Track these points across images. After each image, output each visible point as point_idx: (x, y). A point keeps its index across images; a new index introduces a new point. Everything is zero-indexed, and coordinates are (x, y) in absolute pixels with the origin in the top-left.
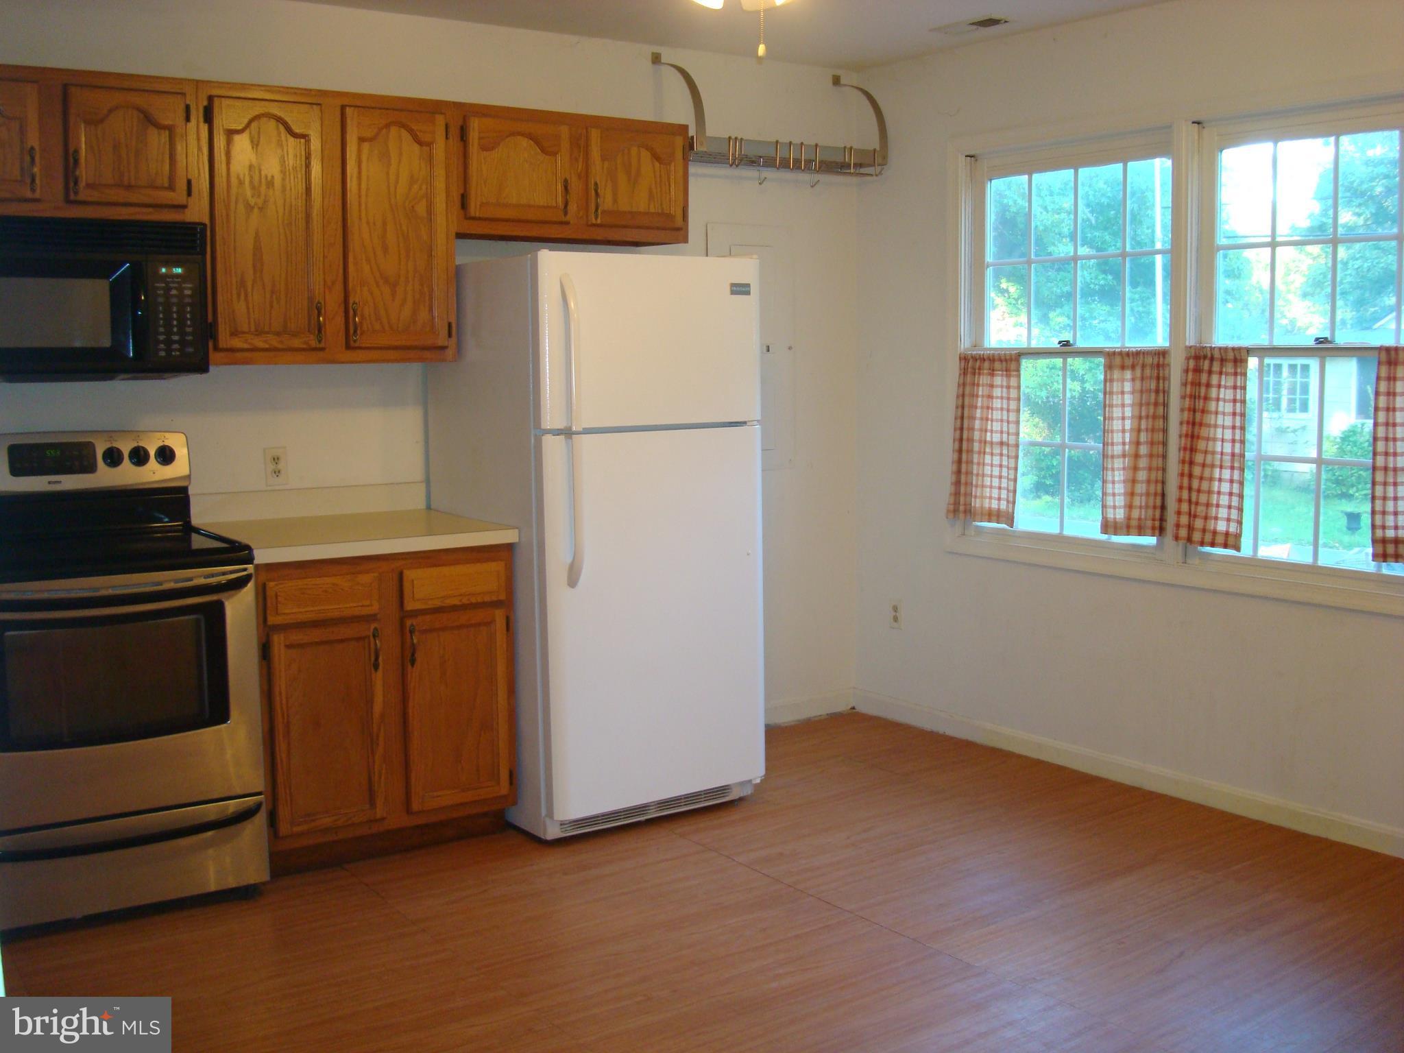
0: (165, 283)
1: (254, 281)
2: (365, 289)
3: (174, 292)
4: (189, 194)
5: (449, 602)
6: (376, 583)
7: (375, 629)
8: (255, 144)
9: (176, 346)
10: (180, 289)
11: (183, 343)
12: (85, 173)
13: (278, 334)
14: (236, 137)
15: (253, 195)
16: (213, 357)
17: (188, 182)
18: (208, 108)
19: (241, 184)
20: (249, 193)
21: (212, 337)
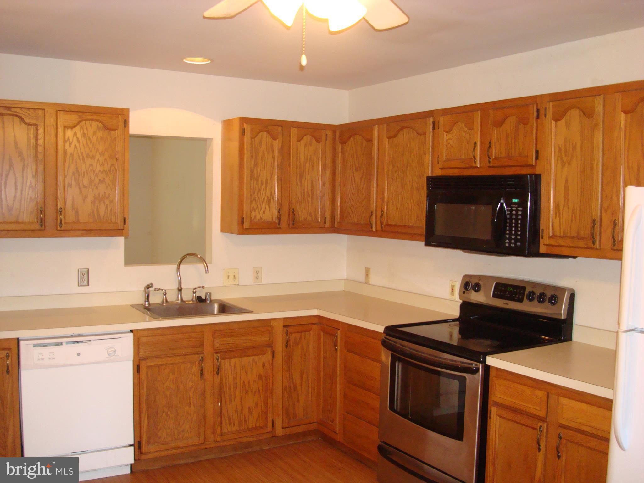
0: (511, 208)
1: (564, 207)
3: (514, 212)
4: (537, 158)
5: (584, 428)
6: (545, 399)
7: (541, 426)
8: (568, 125)
9: (513, 241)
10: (517, 211)
11: (516, 240)
12: (494, 152)
13: (573, 238)
14: (559, 123)
15: (566, 156)
16: (543, 250)
17: (537, 152)
18: (546, 108)
19: (560, 150)
20: (563, 155)
21: (542, 238)
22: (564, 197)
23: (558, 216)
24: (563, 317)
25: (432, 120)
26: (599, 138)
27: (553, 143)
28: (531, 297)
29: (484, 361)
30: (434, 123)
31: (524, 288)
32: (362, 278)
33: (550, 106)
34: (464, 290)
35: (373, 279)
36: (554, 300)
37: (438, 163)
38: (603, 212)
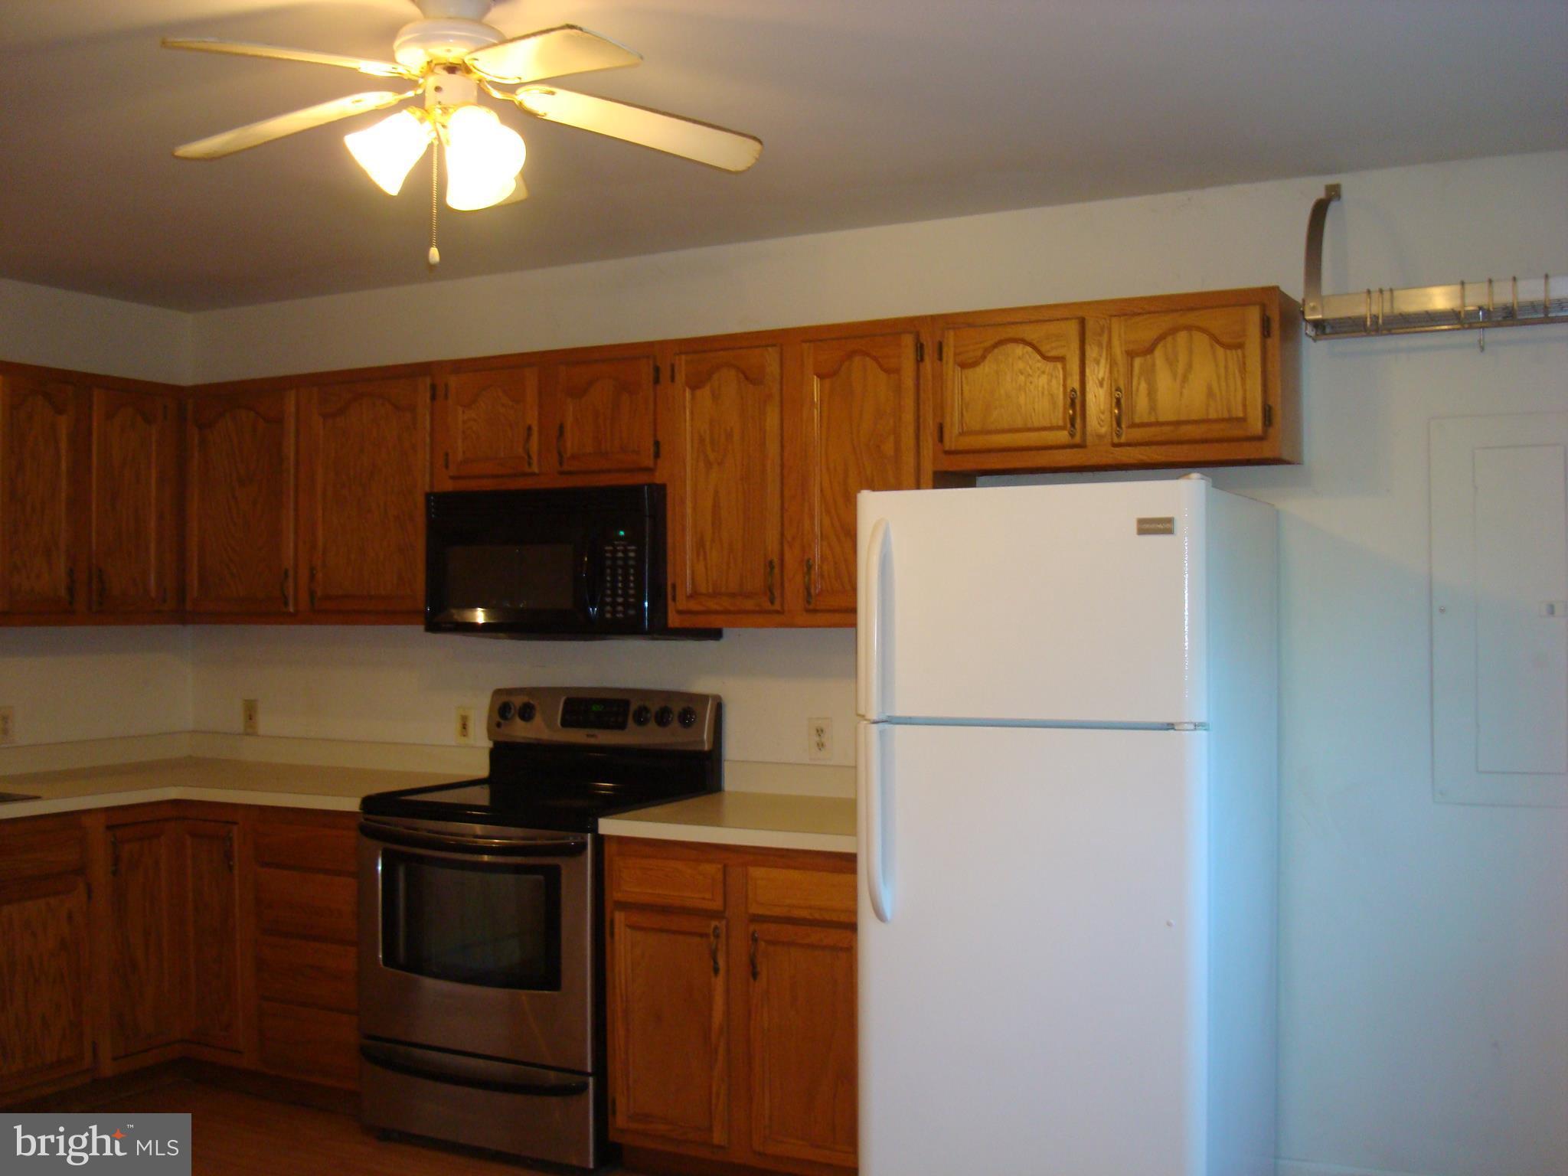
0: (613, 546)
1: (713, 541)
2: (825, 543)
3: (620, 555)
4: (657, 455)
5: (797, 913)
6: (720, 876)
7: (716, 928)
8: (716, 397)
9: (620, 608)
10: (625, 552)
11: (626, 605)
12: (570, 445)
13: (733, 595)
14: (698, 393)
15: (713, 450)
16: (674, 620)
17: (657, 444)
18: (673, 367)
19: (702, 440)
20: (709, 448)
21: (674, 599)
22: (713, 524)
23: (701, 558)
24: (706, 747)
25: (428, 381)
26: (772, 420)
27: (688, 428)
28: (641, 717)
29: (594, 830)
30: (433, 387)
31: (626, 703)
32: (238, 724)
33: (682, 364)
34: (498, 719)
35: (266, 723)
36: (688, 717)
37: (447, 467)
38: (786, 548)
